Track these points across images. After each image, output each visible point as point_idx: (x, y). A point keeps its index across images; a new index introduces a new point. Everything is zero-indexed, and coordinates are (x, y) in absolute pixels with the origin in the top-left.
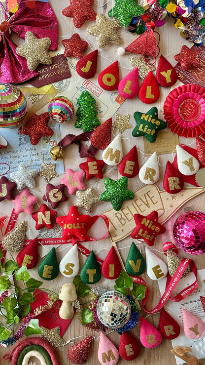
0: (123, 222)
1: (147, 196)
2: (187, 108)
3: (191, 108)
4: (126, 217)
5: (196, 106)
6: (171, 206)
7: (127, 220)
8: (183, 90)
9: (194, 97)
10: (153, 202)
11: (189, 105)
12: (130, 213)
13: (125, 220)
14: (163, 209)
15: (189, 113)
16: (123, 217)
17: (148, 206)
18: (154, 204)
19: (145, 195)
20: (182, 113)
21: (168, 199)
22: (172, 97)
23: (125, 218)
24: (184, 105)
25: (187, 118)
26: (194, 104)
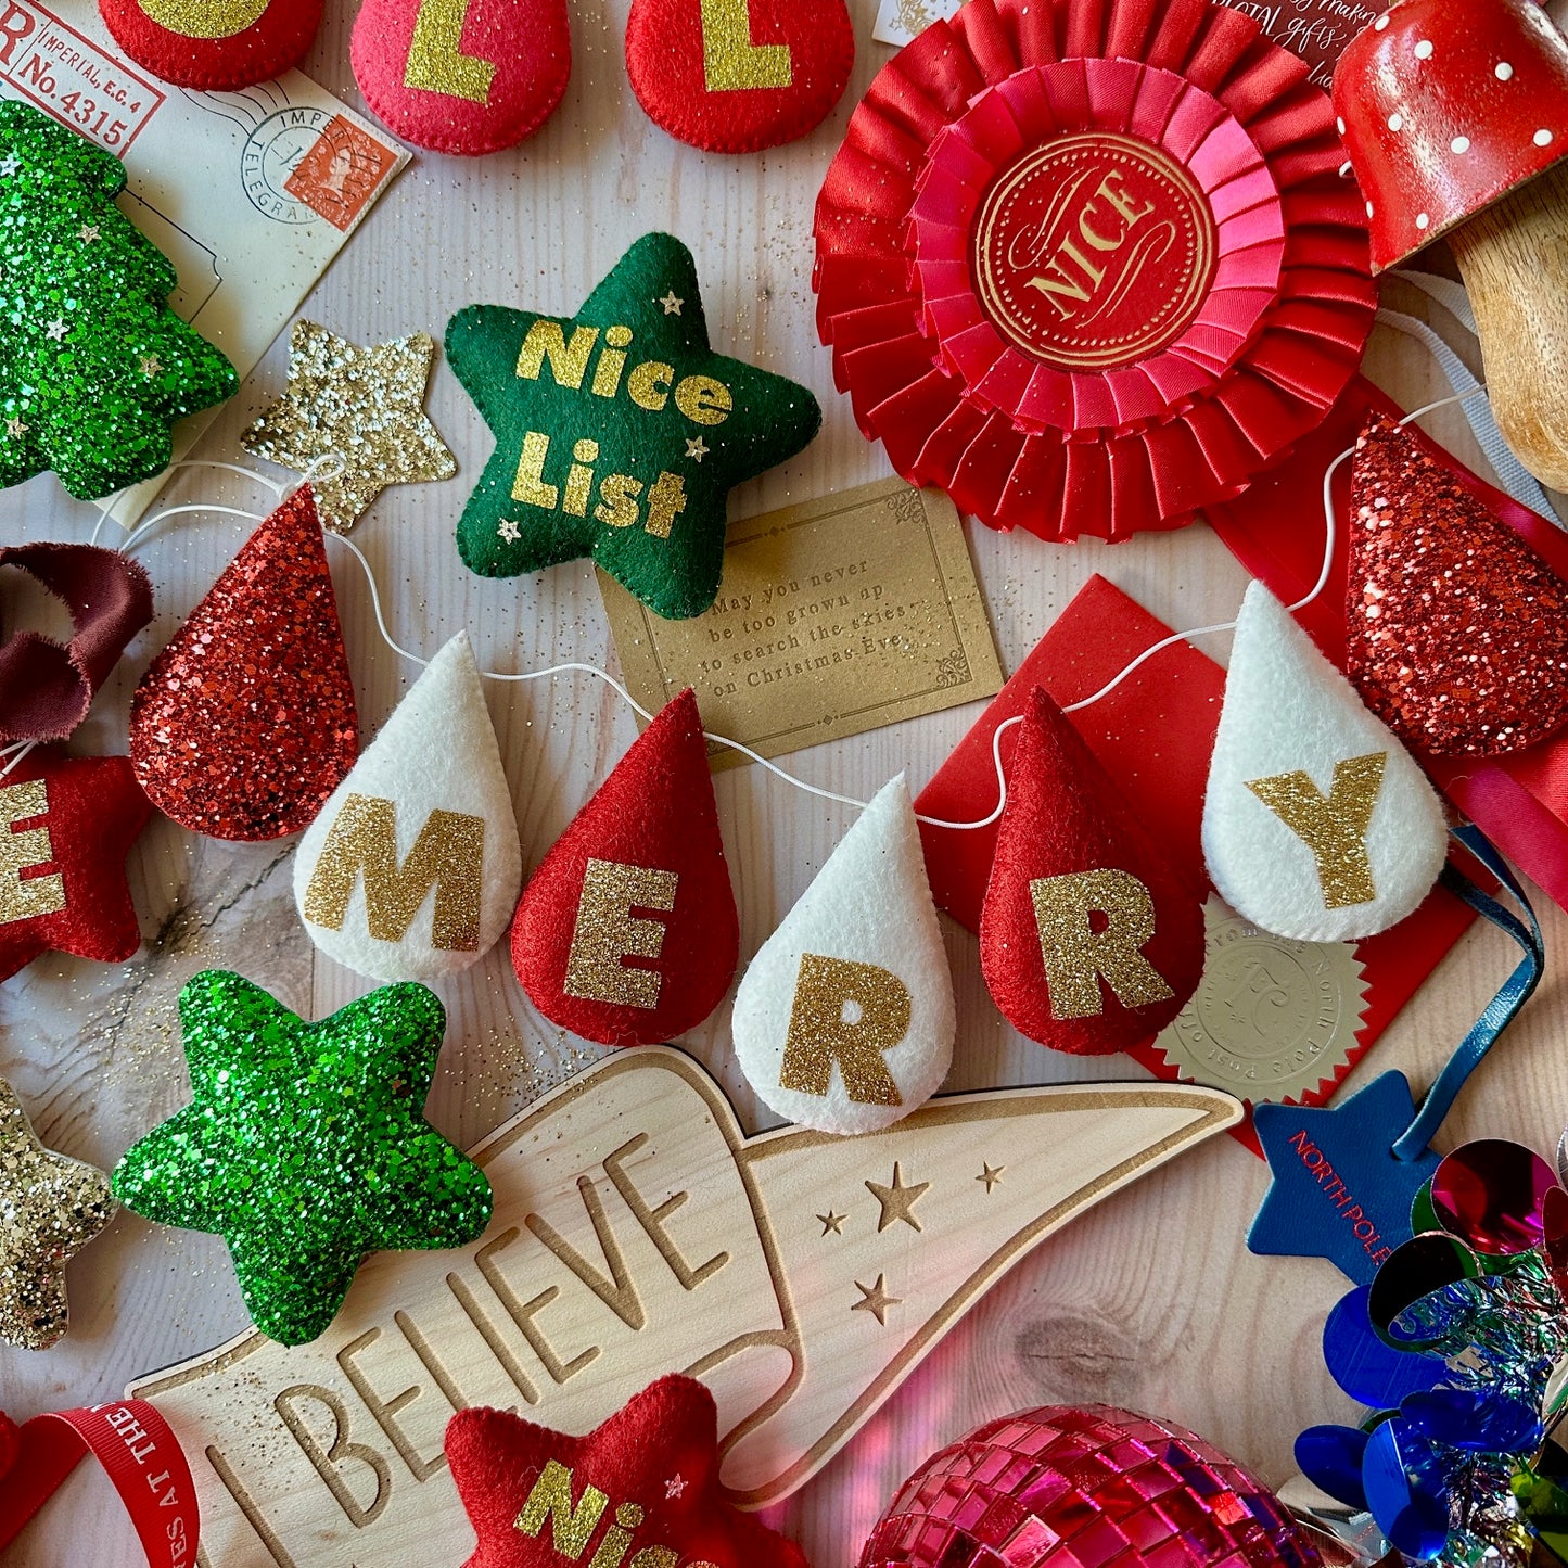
0: (360, 1484)
1: (606, 1193)
2: (1069, 223)
3: (1107, 222)
4: (389, 1430)
5: (1167, 208)
6: (872, 1300)
7: (397, 1470)
8: (1031, 40)
9: (1142, 113)
10: (672, 1261)
11: (1087, 190)
12: (428, 1387)
13: (376, 1464)
14: (786, 1336)
15: (1085, 282)
16: (362, 1427)
17: (620, 1300)
18: (686, 1281)
19: (584, 1185)
20: (1015, 283)
21: (829, 1223)
22: (906, 107)
23: (380, 1444)
24: (1042, 187)
25: (1068, 328)
26: (1139, 185)
